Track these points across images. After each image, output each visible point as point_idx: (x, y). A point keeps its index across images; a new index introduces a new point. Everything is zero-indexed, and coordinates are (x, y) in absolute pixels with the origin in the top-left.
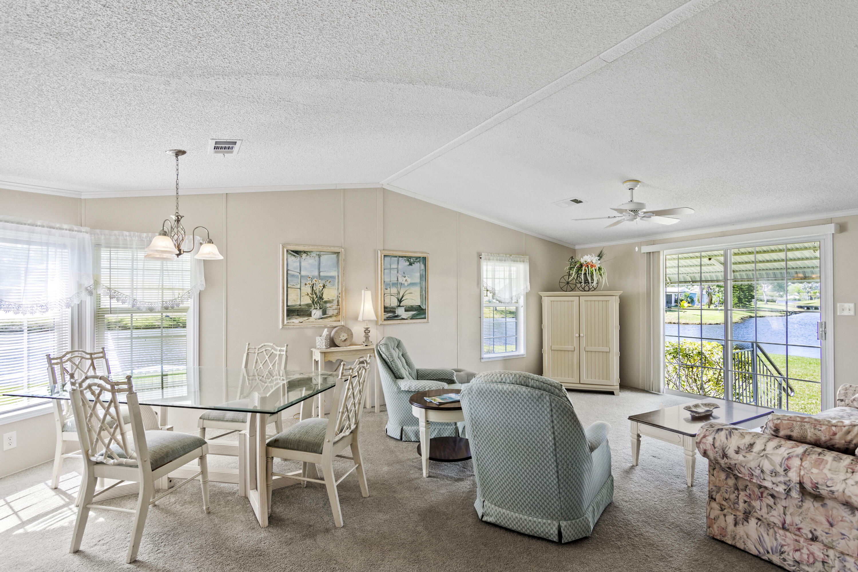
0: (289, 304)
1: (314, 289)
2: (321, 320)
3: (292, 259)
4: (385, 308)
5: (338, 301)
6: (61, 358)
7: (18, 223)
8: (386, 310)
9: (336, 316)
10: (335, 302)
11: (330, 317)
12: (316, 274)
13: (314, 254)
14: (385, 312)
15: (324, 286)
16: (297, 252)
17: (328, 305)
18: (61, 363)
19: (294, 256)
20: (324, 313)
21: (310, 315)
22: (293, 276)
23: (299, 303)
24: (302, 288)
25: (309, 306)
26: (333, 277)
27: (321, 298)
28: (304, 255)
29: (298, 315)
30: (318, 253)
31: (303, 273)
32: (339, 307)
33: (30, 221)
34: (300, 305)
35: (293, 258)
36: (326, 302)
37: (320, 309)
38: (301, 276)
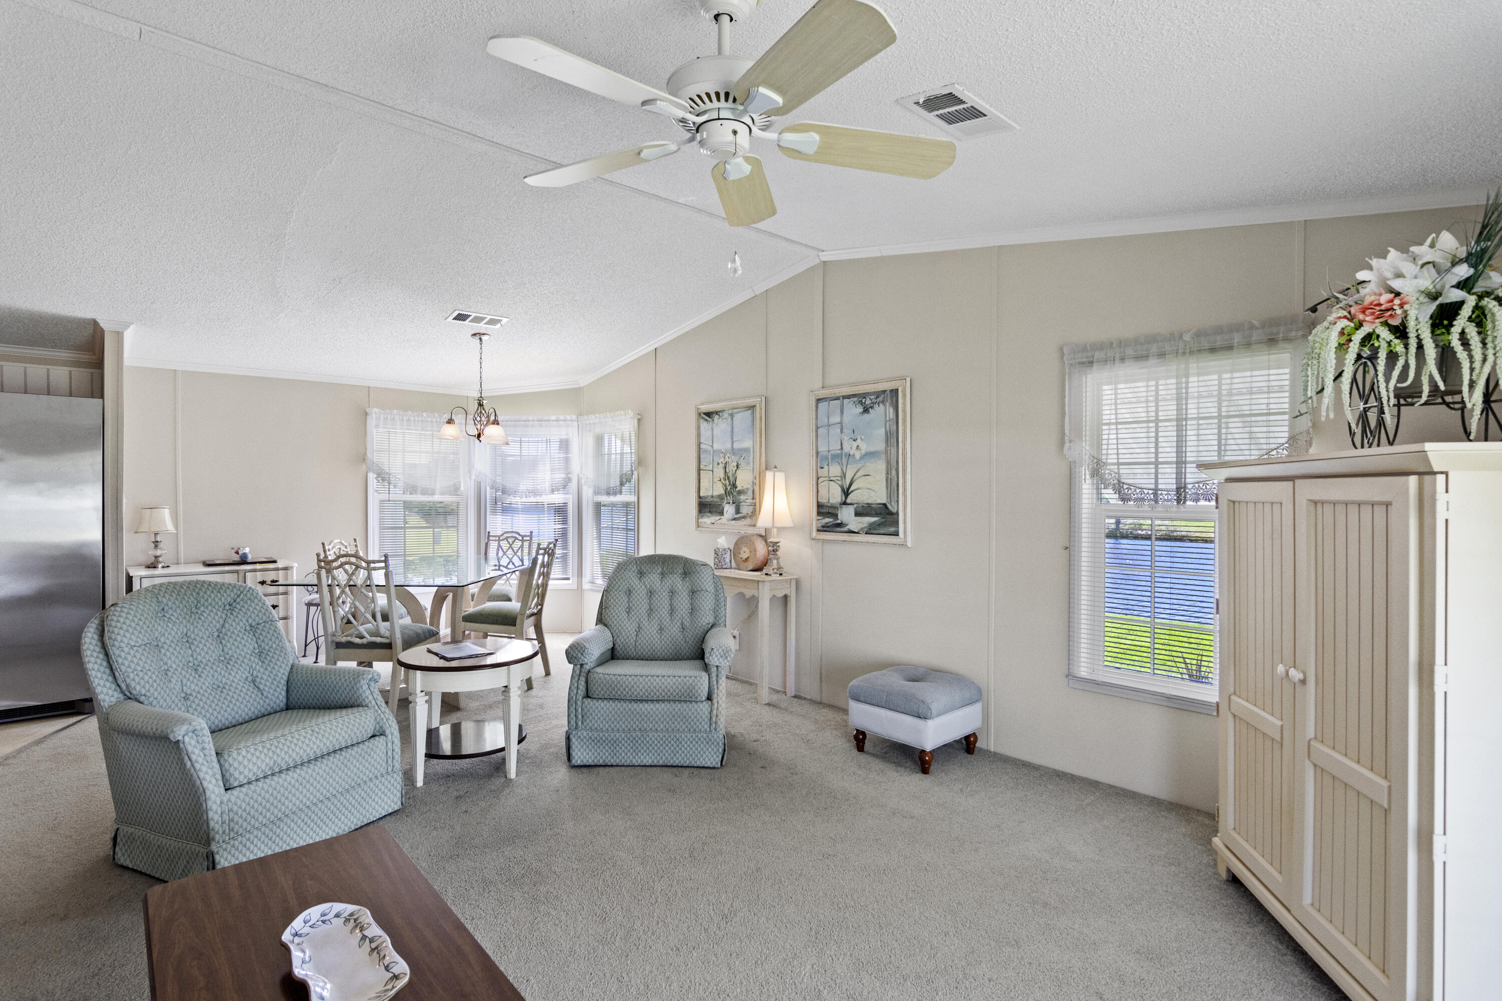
0: (702, 494)
1: (727, 471)
2: (733, 522)
3: (704, 425)
4: (820, 506)
5: (753, 491)
6: (499, 537)
7: (514, 421)
8: (822, 510)
9: (751, 517)
10: (750, 493)
11: (744, 517)
12: (729, 446)
13: (726, 415)
14: (819, 513)
15: (737, 466)
16: (709, 414)
17: (742, 497)
18: (499, 540)
19: (706, 420)
20: (738, 511)
21: (721, 513)
22: (706, 451)
23: (710, 494)
24: (715, 470)
25: (720, 497)
26: (747, 450)
27: (734, 486)
28: (716, 417)
29: (710, 512)
30: (730, 412)
31: (716, 446)
32: (754, 501)
33: (524, 418)
34: (712, 497)
35: (705, 423)
36: (740, 493)
37: (734, 503)
38: (714, 451)
